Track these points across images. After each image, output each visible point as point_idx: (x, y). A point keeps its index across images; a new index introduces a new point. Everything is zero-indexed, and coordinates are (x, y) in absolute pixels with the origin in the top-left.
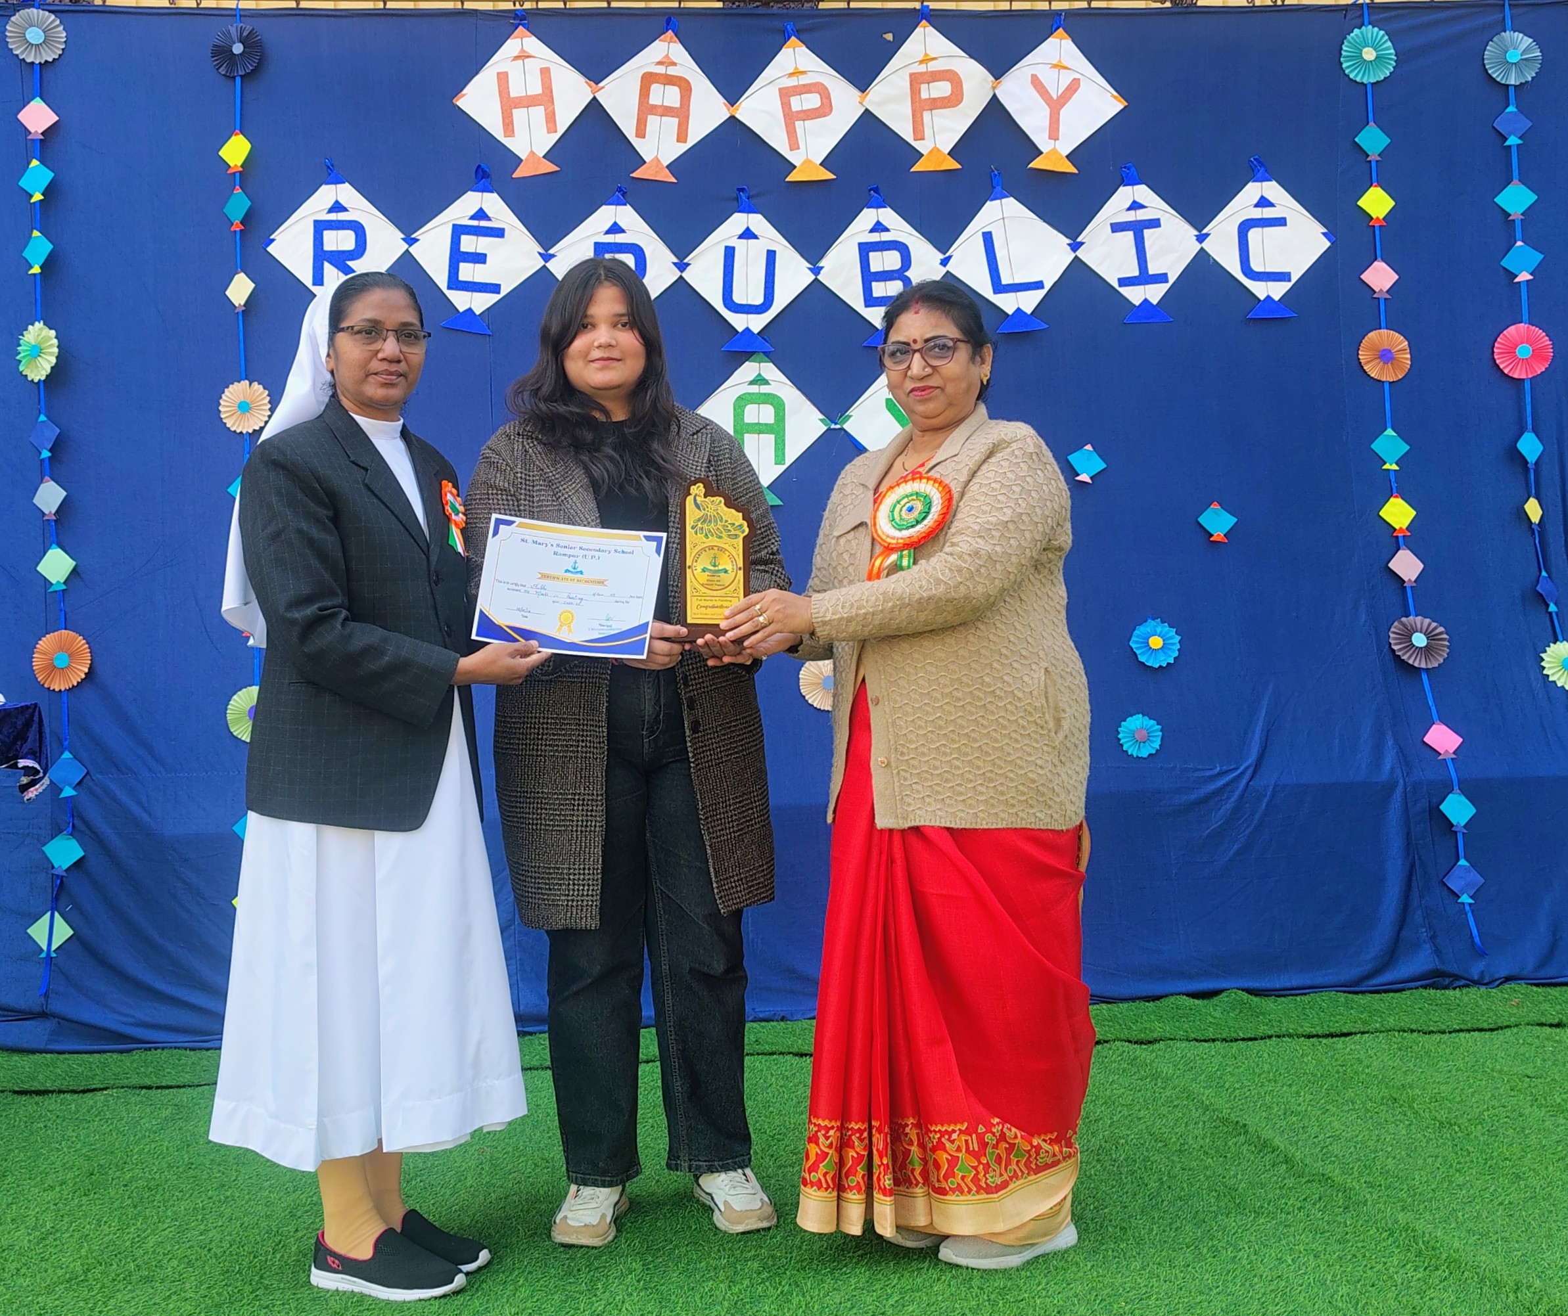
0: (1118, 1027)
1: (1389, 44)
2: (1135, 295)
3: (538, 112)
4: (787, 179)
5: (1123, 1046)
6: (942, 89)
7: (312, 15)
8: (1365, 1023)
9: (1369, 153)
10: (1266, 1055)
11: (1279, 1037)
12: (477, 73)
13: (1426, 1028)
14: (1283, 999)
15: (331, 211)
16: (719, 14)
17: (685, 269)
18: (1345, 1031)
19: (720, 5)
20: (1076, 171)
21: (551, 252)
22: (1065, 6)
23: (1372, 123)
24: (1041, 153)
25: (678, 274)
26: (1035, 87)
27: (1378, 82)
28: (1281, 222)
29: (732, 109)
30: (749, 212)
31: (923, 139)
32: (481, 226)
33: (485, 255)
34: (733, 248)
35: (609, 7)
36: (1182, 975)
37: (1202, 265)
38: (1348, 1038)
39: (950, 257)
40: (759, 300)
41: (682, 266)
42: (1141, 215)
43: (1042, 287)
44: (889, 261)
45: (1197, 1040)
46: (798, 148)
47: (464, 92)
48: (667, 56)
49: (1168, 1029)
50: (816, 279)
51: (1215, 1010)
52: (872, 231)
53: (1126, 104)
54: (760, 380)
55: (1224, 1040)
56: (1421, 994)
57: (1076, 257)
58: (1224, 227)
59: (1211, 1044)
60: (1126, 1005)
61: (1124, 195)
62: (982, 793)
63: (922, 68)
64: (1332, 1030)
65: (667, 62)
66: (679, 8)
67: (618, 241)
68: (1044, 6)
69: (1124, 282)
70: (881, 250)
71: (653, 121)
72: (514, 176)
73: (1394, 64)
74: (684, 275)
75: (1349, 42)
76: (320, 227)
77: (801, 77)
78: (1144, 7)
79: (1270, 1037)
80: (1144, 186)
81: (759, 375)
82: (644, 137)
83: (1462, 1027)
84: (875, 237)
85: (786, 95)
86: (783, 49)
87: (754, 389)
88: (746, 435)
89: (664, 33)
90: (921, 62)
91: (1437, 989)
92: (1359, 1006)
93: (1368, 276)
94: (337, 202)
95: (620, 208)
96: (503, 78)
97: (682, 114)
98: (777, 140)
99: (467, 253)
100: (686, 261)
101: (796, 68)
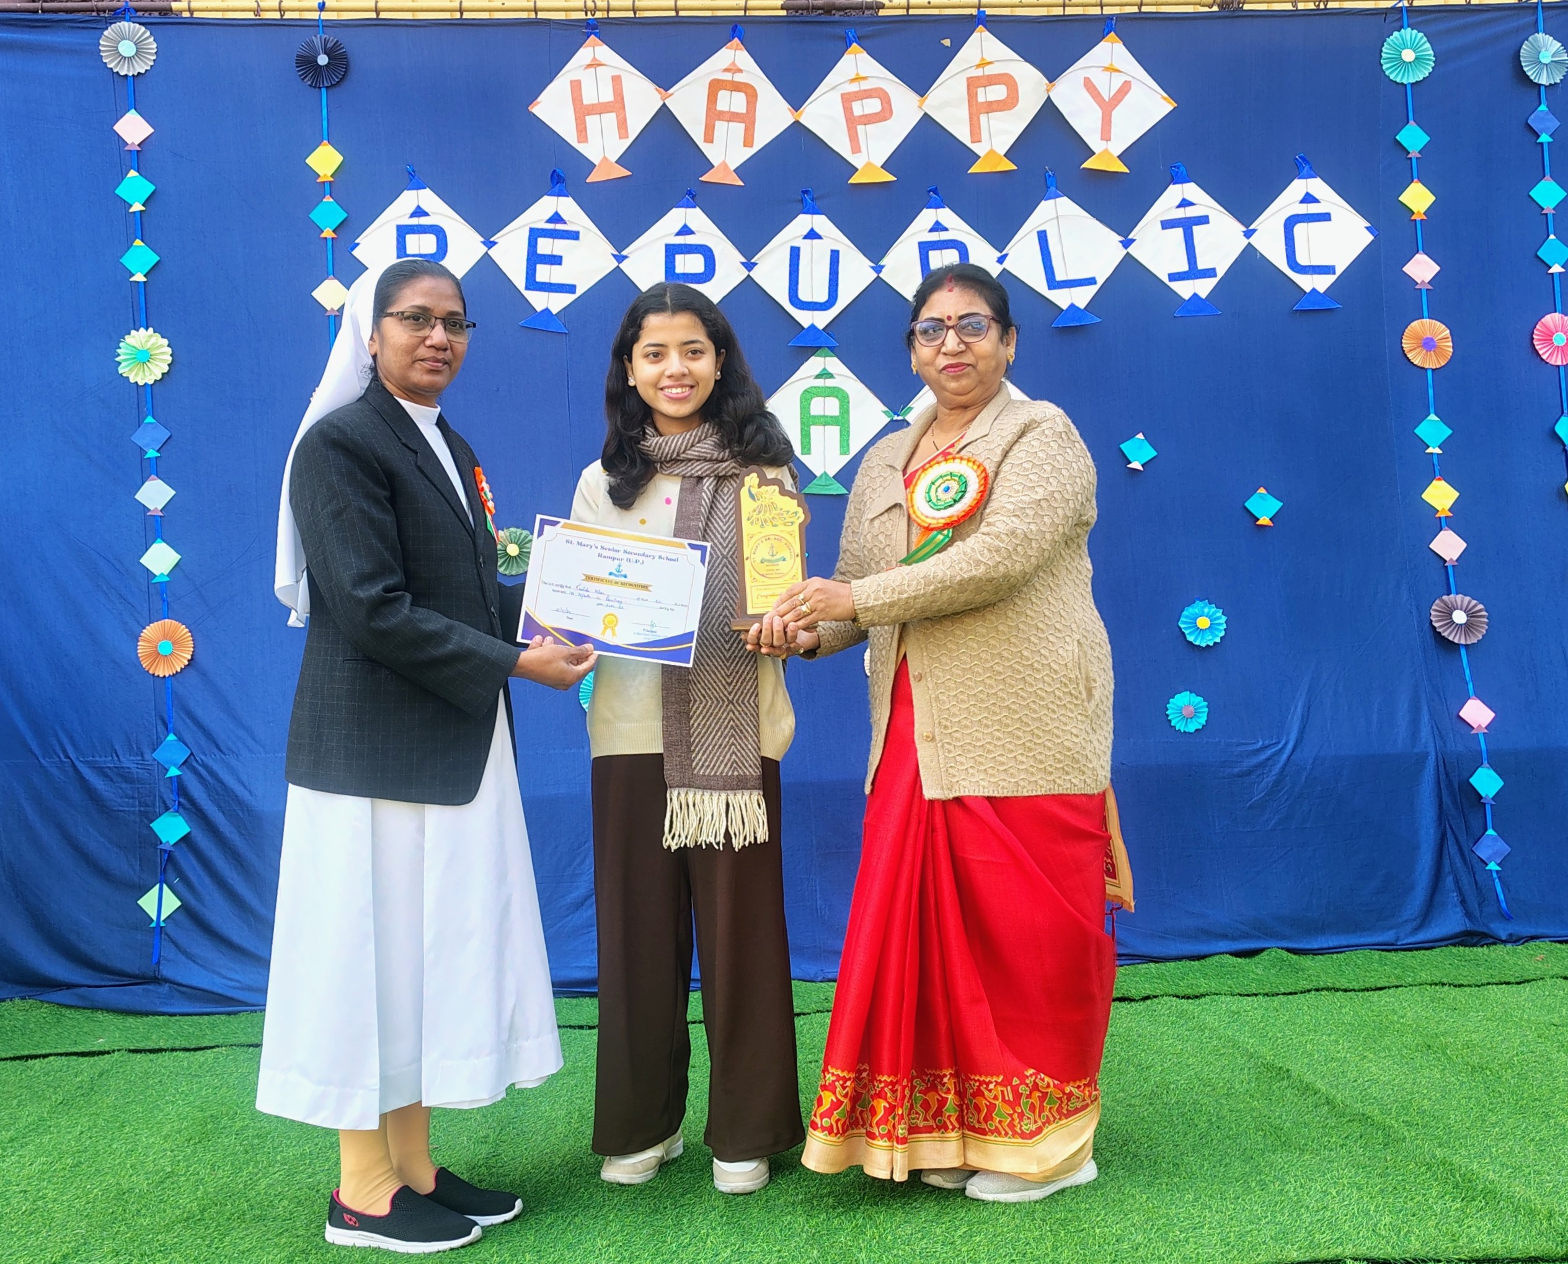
0: (1166, 984)
1: (1428, 45)
2: (1185, 289)
3: (610, 119)
4: (850, 182)
5: (1171, 1001)
6: (997, 93)
7: (395, 26)
8: (1398, 977)
9: (1410, 150)
10: (1306, 1008)
11: (1317, 990)
12: (551, 81)
13: (1456, 982)
14: (1320, 957)
15: (413, 215)
16: (783, 22)
17: (752, 268)
18: (1379, 985)
19: (784, 13)
20: (1125, 170)
21: (624, 253)
22: (1116, 10)
23: (1411, 122)
24: (1094, 153)
25: (744, 273)
26: (1088, 90)
27: (1417, 82)
28: (1326, 217)
29: (796, 114)
30: (813, 213)
31: (980, 141)
32: (557, 229)
33: (561, 257)
34: (798, 249)
35: (677, 16)
36: (1225, 937)
37: (1250, 259)
38: (1381, 992)
39: (1006, 255)
40: (822, 297)
41: (749, 266)
42: (1190, 212)
43: (1095, 283)
45: (1240, 995)
46: (860, 151)
47: (539, 99)
48: (733, 64)
49: (1214, 986)
50: (878, 277)
51: (1257, 968)
52: (931, 230)
53: (1176, 105)
54: (825, 374)
55: (1267, 995)
56: (1451, 952)
57: (1128, 253)
58: (1271, 222)
59: (1254, 998)
60: (1173, 964)
61: (1174, 193)
62: (1023, 762)
63: (979, 72)
64: (1367, 986)
65: (734, 69)
66: (745, 16)
67: (688, 242)
68: (1096, 11)
69: (1173, 277)
70: (940, 249)
71: (720, 126)
72: (588, 181)
73: (1433, 65)
74: (751, 274)
75: (1389, 44)
76: (403, 232)
77: (862, 82)
78: (1192, 11)
79: (1309, 991)
80: (1192, 185)
81: (825, 369)
82: (712, 142)
83: (1490, 980)
84: (935, 237)
85: (847, 100)
86: (845, 56)
87: (820, 383)
88: (812, 427)
89: (730, 41)
90: (978, 66)
91: (1466, 946)
92: (1392, 963)
93: (1408, 269)
94: (418, 207)
95: (689, 210)
96: (576, 86)
97: (748, 119)
98: (838, 142)
99: (544, 255)
100: (753, 261)
101: (857, 74)
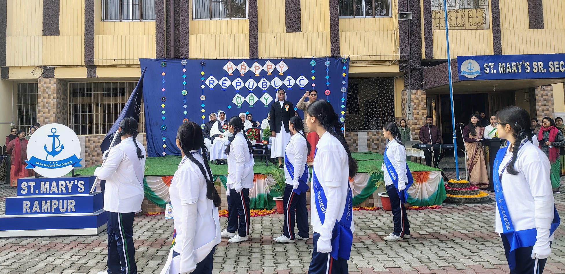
1: (315, 62)
2: (289, 87)
3: (231, 69)
6: (270, 67)
7: (210, 60)
9: (313, 73)
12: (225, 65)
16: (249, 59)
21: (232, 83)
22: (283, 58)
23: (313, 70)
24: (280, 73)
26: (280, 66)
27: (314, 66)
28: (304, 80)
29: (250, 69)
30: (251, 79)
31: (268, 72)
33: (226, 83)
34: (250, 82)
35: (238, 59)
37: (296, 84)
39: (271, 83)
40: (252, 87)
41: (245, 84)
42: (290, 79)
44: (265, 83)
46: (256, 72)
47: (224, 67)
48: (244, 64)
50: (257, 85)
53: (289, 68)
57: (283, 83)
58: (298, 80)
61: (288, 77)
63: (268, 65)
66: (245, 59)
67: (238, 82)
68: (280, 58)
71: (242, 70)
72: (229, 75)
73: (315, 64)
75: (311, 62)
76: (210, 80)
78: (290, 58)
80: (290, 76)
81: (252, 95)
84: (263, 81)
85: (255, 67)
86: (255, 63)
88: (250, 100)
89: (243, 61)
93: (312, 85)
94: (212, 78)
95: (239, 78)
96: (228, 66)
97: (245, 69)
98: (254, 72)
99: (224, 83)
101: (256, 65)
